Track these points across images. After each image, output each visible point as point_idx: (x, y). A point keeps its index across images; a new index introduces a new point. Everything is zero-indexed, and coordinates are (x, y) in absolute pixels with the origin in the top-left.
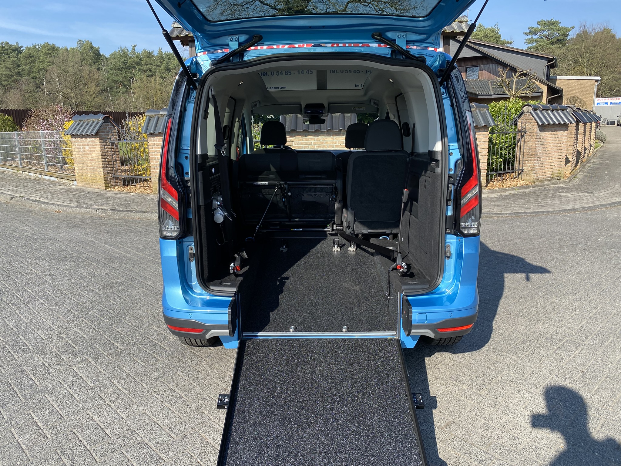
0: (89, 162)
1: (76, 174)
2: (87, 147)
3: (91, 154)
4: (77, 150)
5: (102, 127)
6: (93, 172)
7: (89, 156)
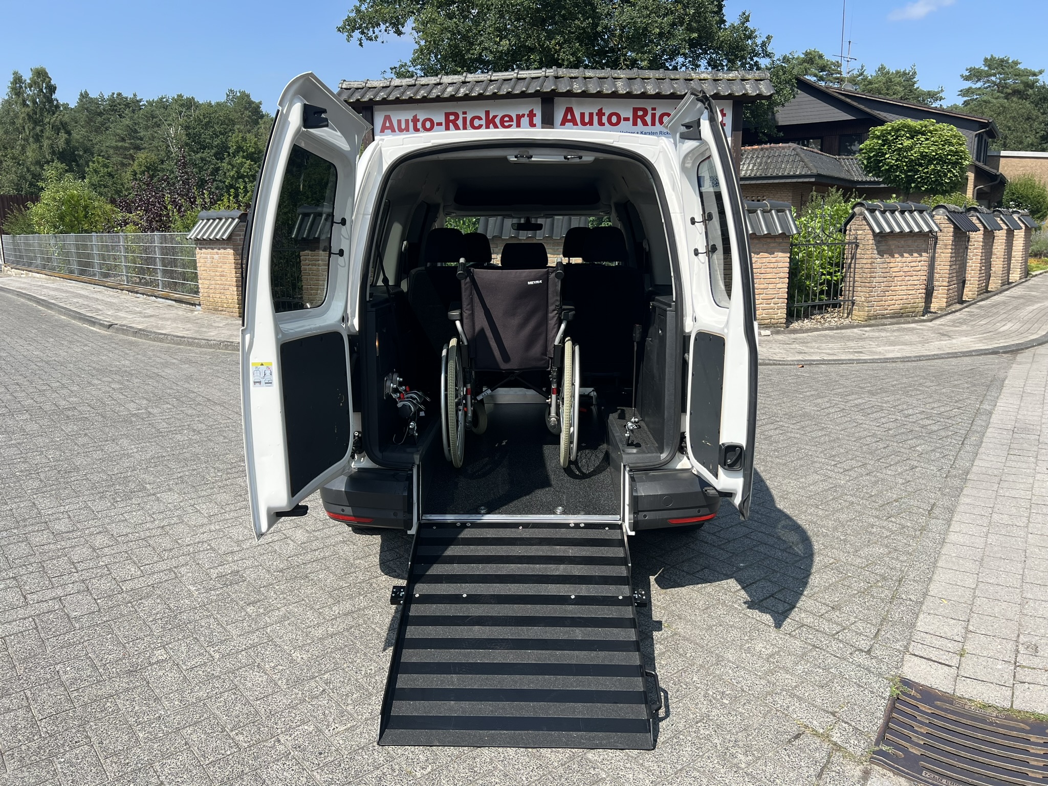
0: (218, 278)
1: (200, 294)
2: (216, 257)
3: (221, 267)
4: (202, 260)
5: (237, 229)
6: (223, 293)
7: (219, 269)
